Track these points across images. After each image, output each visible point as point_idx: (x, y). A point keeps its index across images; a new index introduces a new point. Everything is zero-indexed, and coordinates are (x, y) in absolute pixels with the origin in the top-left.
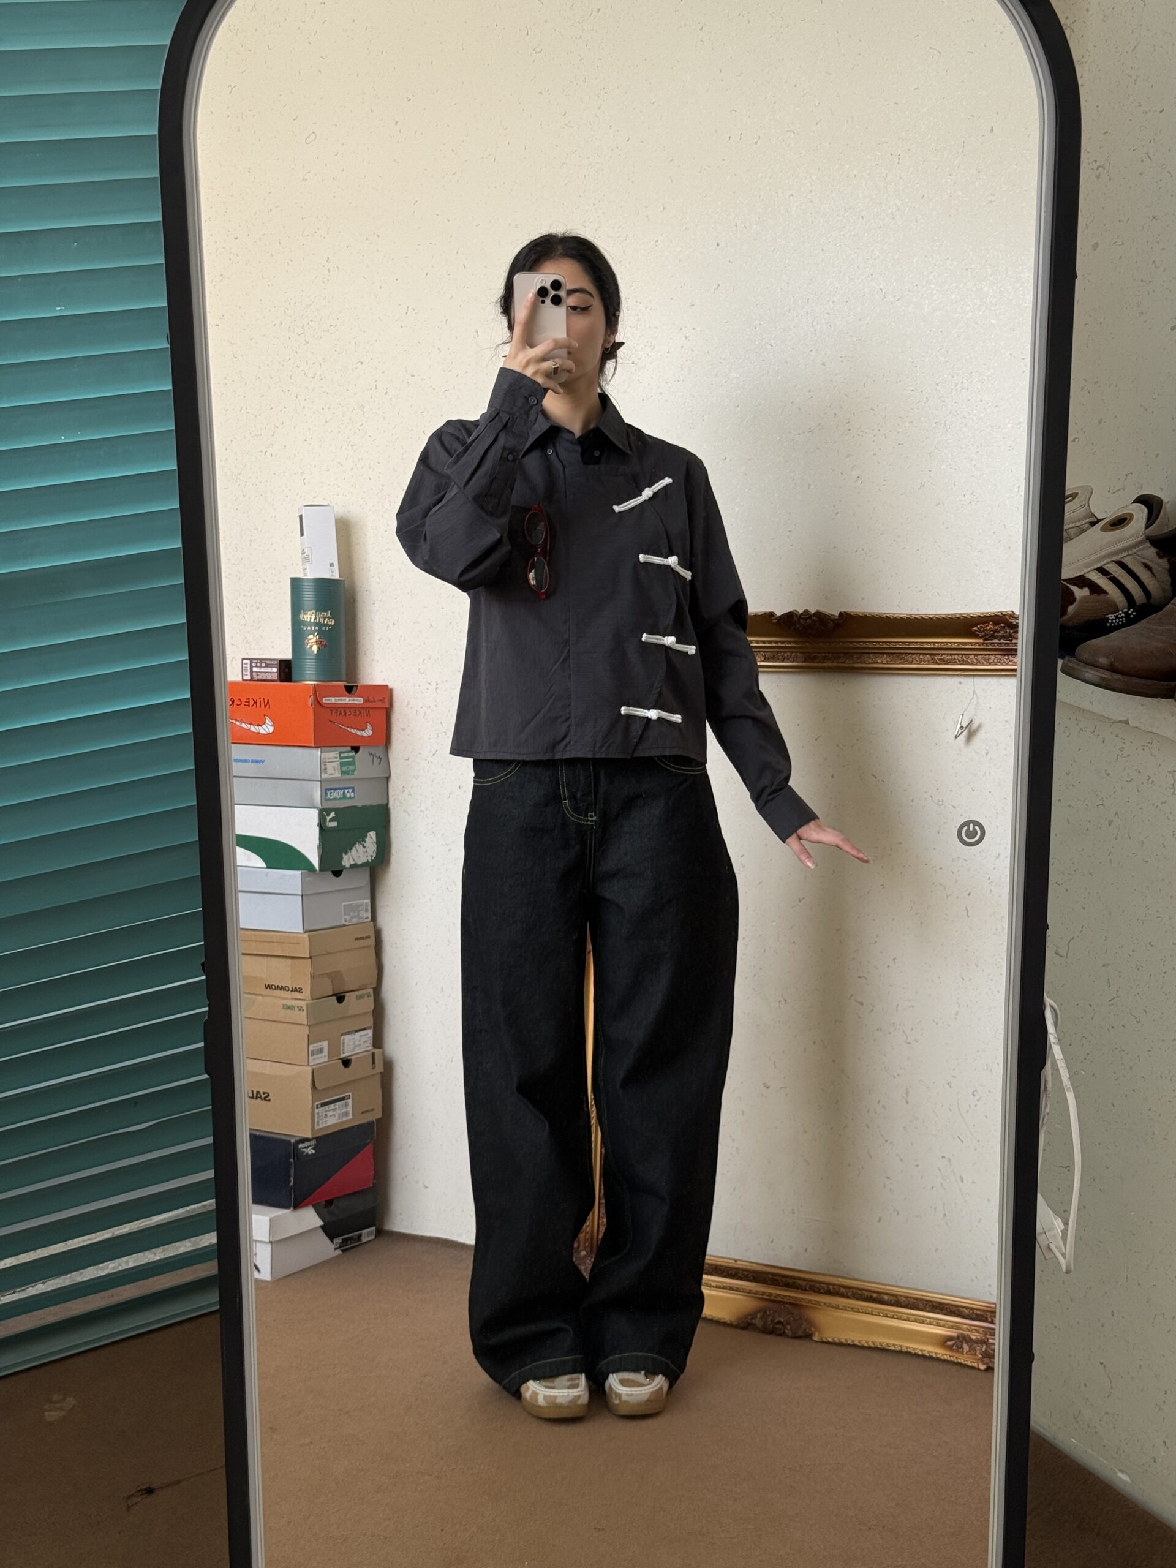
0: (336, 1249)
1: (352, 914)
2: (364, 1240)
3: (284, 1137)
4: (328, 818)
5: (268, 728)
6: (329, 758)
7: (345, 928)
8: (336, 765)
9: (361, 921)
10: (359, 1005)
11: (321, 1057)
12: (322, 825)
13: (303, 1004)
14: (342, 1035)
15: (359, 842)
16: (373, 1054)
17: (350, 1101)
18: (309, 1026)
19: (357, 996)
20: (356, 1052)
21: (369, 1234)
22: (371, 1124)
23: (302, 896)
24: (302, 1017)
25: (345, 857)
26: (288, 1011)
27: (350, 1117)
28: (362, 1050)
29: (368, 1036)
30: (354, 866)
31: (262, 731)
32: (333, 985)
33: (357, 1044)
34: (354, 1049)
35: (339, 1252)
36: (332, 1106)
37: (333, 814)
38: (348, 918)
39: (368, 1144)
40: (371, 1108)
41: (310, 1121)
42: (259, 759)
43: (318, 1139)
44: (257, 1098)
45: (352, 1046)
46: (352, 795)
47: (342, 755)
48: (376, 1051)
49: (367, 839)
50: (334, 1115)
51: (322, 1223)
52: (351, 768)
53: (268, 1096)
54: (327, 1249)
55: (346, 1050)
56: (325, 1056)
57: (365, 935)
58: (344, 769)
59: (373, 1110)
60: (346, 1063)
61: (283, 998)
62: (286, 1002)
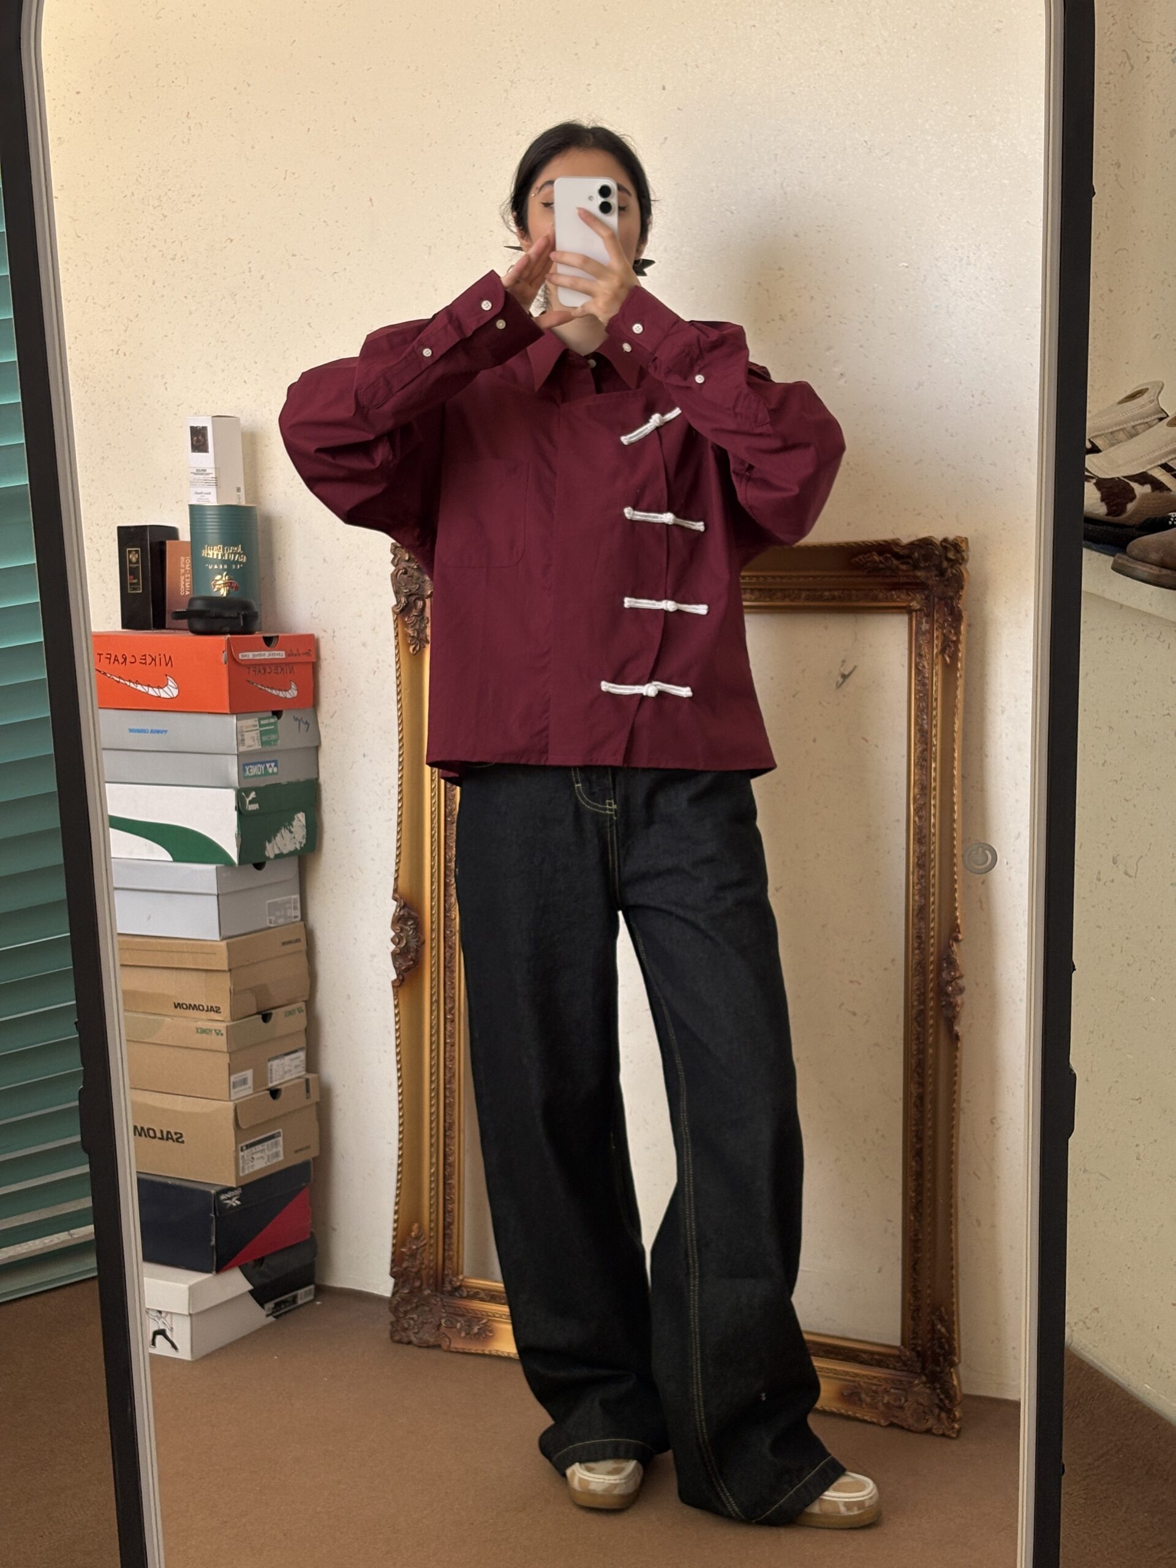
1: (277, 913)
2: (300, 1302)
3: (202, 1187)
4: (247, 800)
5: (171, 691)
6: (247, 727)
7: (271, 930)
8: (256, 734)
9: (288, 921)
10: (286, 1022)
11: (245, 1089)
12: (240, 809)
13: (222, 1026)
14: (267, 1060)
15: (285, 827)
16: (307, 1080)
17: (280, 1139)
18: (230, 1053)
19: (285, 1013)
20: (286, 1080)
21: (307, 1294)
22: (306, 1164)
23: (218, 895)
24: (221, 1042)
25: (269, 846)
26: (204, 1036)
27: (282, 1158)
28: (294, 1077)
29: (298, 1060)
30: (279, 856)
31: (164, 695)
32: (256, 1002)
33: (287, 1069)
34: (283, 1077)
35: (272, 1318)
36: (259, 1147)
37: (252, 795)
38: (273, 918)
39: (303, 1188)
40: (306, 1145)
41: (233, 1167)
43: (243, 1187)
44: (168, 1139)
45: (281, 1073)
47: (262, 722)
48: (310, 1076)
49: (295, 823)
50: (262, 1158)
51: (250, 1287)
52: (273, 737)
53: (181, 1137)
54: (257, 1315)
55: (274, 1076)
56: (250, 1088)
57: (293, 938)
58: (265, 738)
59: (308, 1147)
60: (275, 1093)
61: (197, 1020)
62: (200, 1024)
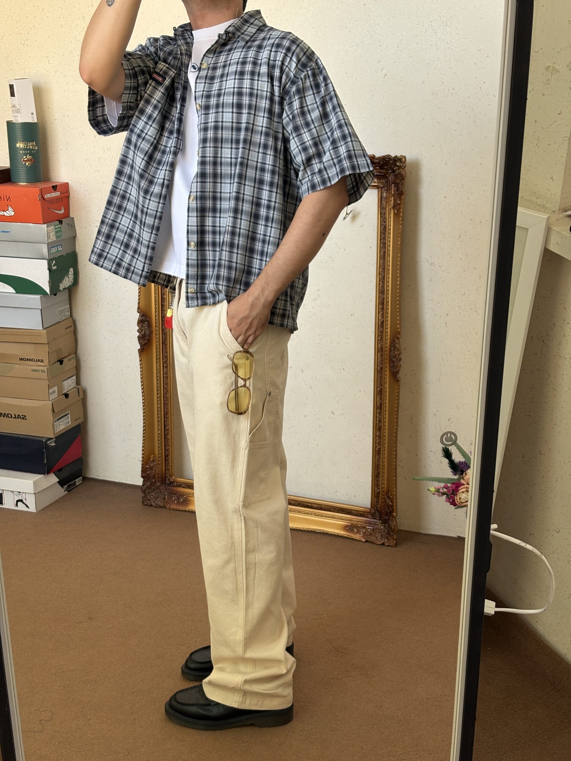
0: (65, 491)
1: (62, 315)
2: (77, 484)
3: (38, 439)
4: (53, 265)
5: (10, 212)
6: (51, 230)
7: (61, 323)
8: (54, 233)
9: (66, 317)
10: (69, 364)
11: (55, 395)
12: (50, 269)
13: (45, 369)
14: (63, 381)
15: (66, 275)
16: (78, 389)
17: (69, 415)
18: (49, 380)
19: (67, 360)
20: (70, 389)
21: (79, 481)
22: (79, 426)
23: (41, 310)
24: (45, 376)
25: (61, 285)
26: (36, 373)
27: (70, 423)
28: (73, 388)
29: (74, 379)
30: (64, 289)
31: (6, 214)
32: (57, 355)
33: (69, 384)
34: (68, 388)
35: (66, 492)
36: (62, 420)
37: (54, 262)
38: (60, 317)
39: (77, 436)
40: (78, 417)
41: (52, 430)
42: (7, 231)
43: (56, 438)
44: (18, 418)
45: (68, 386)
46: (61, 249)
47: (56, 227)
48: (79, 387)
49: (70, 273)
50: (63, 424)
51: (58, 480)
52: (60, 234)
53: (25, 416)
54: (61, 492)
55: (65, 388)
57: (69, 325)
58: (57, 235)
59: (79, 418)
60: (66, 396)
61: (32, 366)
62: (33, 368)
